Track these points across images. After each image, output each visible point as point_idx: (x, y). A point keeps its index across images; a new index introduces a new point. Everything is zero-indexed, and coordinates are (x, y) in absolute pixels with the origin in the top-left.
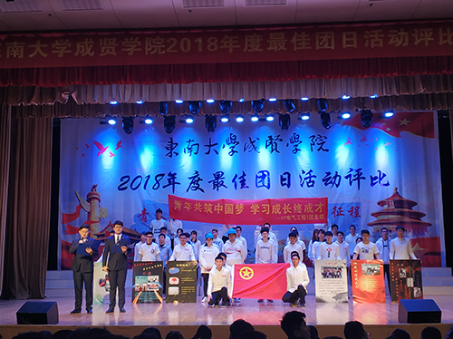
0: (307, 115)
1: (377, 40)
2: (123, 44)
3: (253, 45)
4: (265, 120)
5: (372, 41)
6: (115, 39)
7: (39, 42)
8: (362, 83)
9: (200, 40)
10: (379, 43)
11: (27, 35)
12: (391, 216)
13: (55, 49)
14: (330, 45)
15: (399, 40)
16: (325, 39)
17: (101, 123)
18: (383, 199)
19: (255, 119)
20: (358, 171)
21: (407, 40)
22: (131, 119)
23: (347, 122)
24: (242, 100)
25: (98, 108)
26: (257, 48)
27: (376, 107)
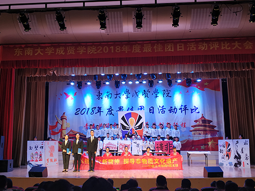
0: (162, 80)
1: (193, 47)
2: (78, 49)
3: (137, 49)
4: (142, 83)
5: (191, 48)
6: (74, 47)
7: (39, 48)
8: (186, 66)
9: (112, 47)
10: (194, 48)
11: (34, 45)
12: (200, 127)
13: (46, 51)
14: (171, 49)
15: (203, 47)
16: (169, 47)
17: (67, 84)
18: (197, 119)
19: (137, 82)
20: (185, 106)
21: (207, 47)
22: (81, 82)
23: (180, 84)
24: (131, 74)
25: (66, 78)
26: (138, 51)
27: (193, 77)
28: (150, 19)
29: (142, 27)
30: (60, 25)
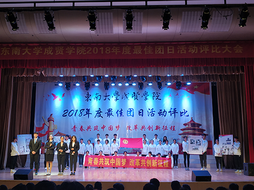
0: (152, 83)
1: (183, 50)
2: (67, 49)
4: (132, 85)
5: (181, 50)
6: (63, 47)
7: (27, 48)
8: (176, 69)
9: (102, 48)
11: (22, 44)
12: (189, 131)
13: (34, 51)
14: (162, 52)
15: (193, 50)
16: (159, 49)
17: (55, 85)
18: (186, 122)
19: (127, 84)
20: (174, 109)
21: (197, 50)
22: (69, 83)
23: (169, 87)
24: (121, 76)
25: (54, 78)
26: (128, 53)
27: (183, 80)
28: (140, 21)
29: (132, 28)
30: (49, 25)
